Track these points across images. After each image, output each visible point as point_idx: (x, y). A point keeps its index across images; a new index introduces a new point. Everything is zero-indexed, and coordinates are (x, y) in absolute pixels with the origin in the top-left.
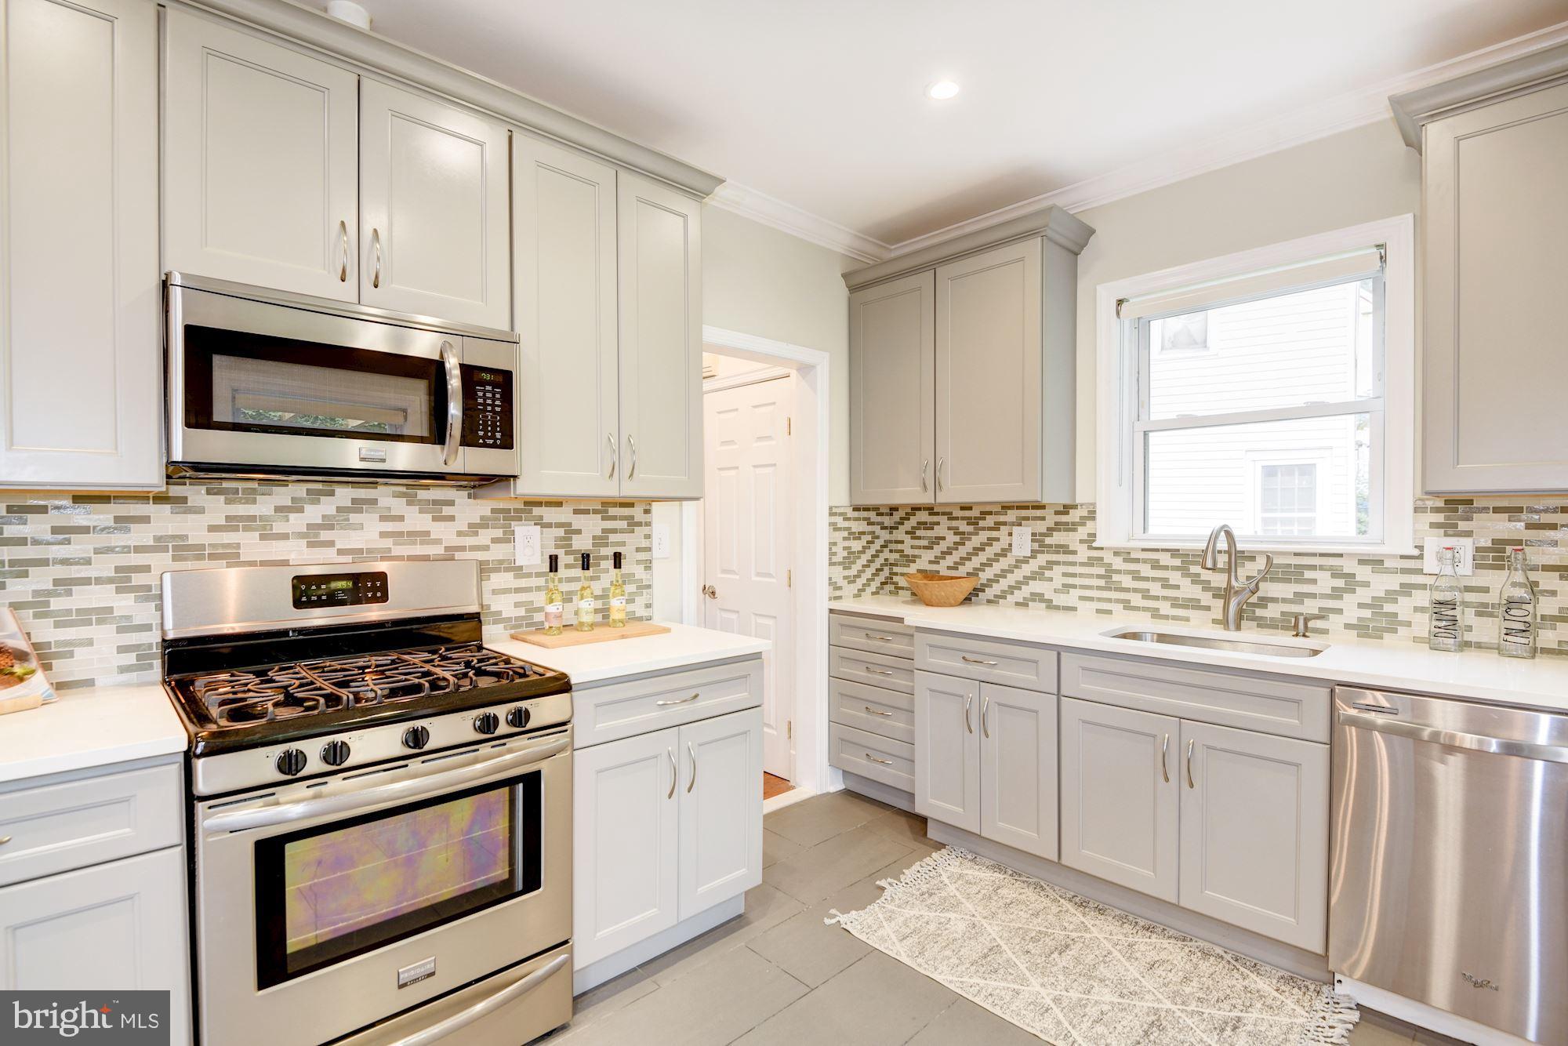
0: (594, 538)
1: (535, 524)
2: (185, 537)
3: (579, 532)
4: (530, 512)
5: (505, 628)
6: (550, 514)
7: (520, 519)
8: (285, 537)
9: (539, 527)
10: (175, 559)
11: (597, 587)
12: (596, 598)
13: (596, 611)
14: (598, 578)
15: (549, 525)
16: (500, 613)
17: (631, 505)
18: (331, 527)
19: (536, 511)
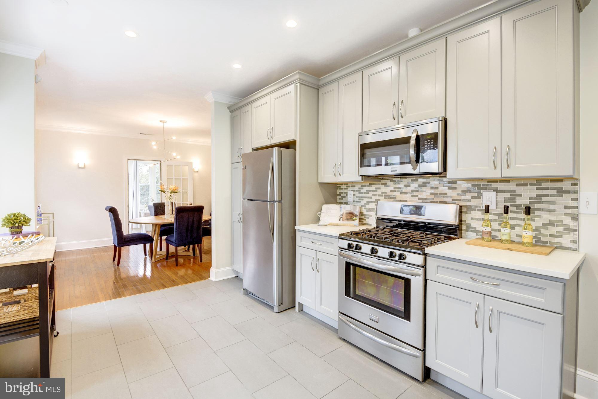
0: (530, 199)
1: (493, 191)
2: (386, 193)
3: (520, 195)
4: (491, 186)
5: (477, 235)
6: (501, 186)
7: (486, 189)
8: (406, 193)
9: (495, 192)
10: (384, 198)
11: (534, 224)
12: (534, 231)
13: (534, 238)
14: (533, 220)
15: (502, 192)
16: (475, 228)
17: (561, 181)
18: (417, 191)
19: (494, 185)
